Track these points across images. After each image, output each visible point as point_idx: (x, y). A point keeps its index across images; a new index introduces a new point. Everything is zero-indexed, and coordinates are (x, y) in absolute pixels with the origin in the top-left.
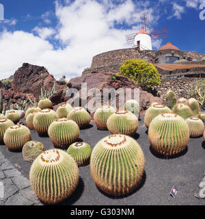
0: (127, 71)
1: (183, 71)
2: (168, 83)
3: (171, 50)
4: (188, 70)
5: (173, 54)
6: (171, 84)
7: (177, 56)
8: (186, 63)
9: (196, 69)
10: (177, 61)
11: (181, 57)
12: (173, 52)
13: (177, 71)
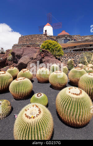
0: (46, 47)
1: (72, 48)
2: (66, 55)
3: (65, 35)
4: (75, 47)
5: (66, 38)
6: (68, 55)
7: (69, 38)
8: (74, 43)
9: (80, 46)
10: (69, 42)
11: (71, 39)
12: (66, 36)
13: (69, 48)
